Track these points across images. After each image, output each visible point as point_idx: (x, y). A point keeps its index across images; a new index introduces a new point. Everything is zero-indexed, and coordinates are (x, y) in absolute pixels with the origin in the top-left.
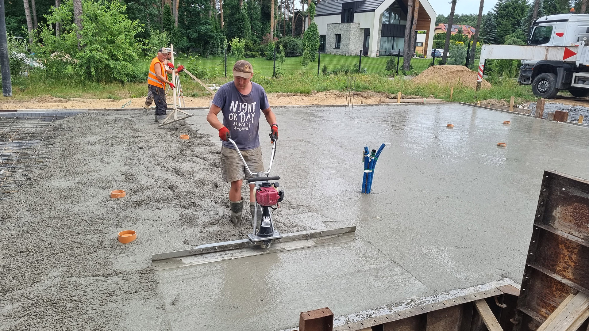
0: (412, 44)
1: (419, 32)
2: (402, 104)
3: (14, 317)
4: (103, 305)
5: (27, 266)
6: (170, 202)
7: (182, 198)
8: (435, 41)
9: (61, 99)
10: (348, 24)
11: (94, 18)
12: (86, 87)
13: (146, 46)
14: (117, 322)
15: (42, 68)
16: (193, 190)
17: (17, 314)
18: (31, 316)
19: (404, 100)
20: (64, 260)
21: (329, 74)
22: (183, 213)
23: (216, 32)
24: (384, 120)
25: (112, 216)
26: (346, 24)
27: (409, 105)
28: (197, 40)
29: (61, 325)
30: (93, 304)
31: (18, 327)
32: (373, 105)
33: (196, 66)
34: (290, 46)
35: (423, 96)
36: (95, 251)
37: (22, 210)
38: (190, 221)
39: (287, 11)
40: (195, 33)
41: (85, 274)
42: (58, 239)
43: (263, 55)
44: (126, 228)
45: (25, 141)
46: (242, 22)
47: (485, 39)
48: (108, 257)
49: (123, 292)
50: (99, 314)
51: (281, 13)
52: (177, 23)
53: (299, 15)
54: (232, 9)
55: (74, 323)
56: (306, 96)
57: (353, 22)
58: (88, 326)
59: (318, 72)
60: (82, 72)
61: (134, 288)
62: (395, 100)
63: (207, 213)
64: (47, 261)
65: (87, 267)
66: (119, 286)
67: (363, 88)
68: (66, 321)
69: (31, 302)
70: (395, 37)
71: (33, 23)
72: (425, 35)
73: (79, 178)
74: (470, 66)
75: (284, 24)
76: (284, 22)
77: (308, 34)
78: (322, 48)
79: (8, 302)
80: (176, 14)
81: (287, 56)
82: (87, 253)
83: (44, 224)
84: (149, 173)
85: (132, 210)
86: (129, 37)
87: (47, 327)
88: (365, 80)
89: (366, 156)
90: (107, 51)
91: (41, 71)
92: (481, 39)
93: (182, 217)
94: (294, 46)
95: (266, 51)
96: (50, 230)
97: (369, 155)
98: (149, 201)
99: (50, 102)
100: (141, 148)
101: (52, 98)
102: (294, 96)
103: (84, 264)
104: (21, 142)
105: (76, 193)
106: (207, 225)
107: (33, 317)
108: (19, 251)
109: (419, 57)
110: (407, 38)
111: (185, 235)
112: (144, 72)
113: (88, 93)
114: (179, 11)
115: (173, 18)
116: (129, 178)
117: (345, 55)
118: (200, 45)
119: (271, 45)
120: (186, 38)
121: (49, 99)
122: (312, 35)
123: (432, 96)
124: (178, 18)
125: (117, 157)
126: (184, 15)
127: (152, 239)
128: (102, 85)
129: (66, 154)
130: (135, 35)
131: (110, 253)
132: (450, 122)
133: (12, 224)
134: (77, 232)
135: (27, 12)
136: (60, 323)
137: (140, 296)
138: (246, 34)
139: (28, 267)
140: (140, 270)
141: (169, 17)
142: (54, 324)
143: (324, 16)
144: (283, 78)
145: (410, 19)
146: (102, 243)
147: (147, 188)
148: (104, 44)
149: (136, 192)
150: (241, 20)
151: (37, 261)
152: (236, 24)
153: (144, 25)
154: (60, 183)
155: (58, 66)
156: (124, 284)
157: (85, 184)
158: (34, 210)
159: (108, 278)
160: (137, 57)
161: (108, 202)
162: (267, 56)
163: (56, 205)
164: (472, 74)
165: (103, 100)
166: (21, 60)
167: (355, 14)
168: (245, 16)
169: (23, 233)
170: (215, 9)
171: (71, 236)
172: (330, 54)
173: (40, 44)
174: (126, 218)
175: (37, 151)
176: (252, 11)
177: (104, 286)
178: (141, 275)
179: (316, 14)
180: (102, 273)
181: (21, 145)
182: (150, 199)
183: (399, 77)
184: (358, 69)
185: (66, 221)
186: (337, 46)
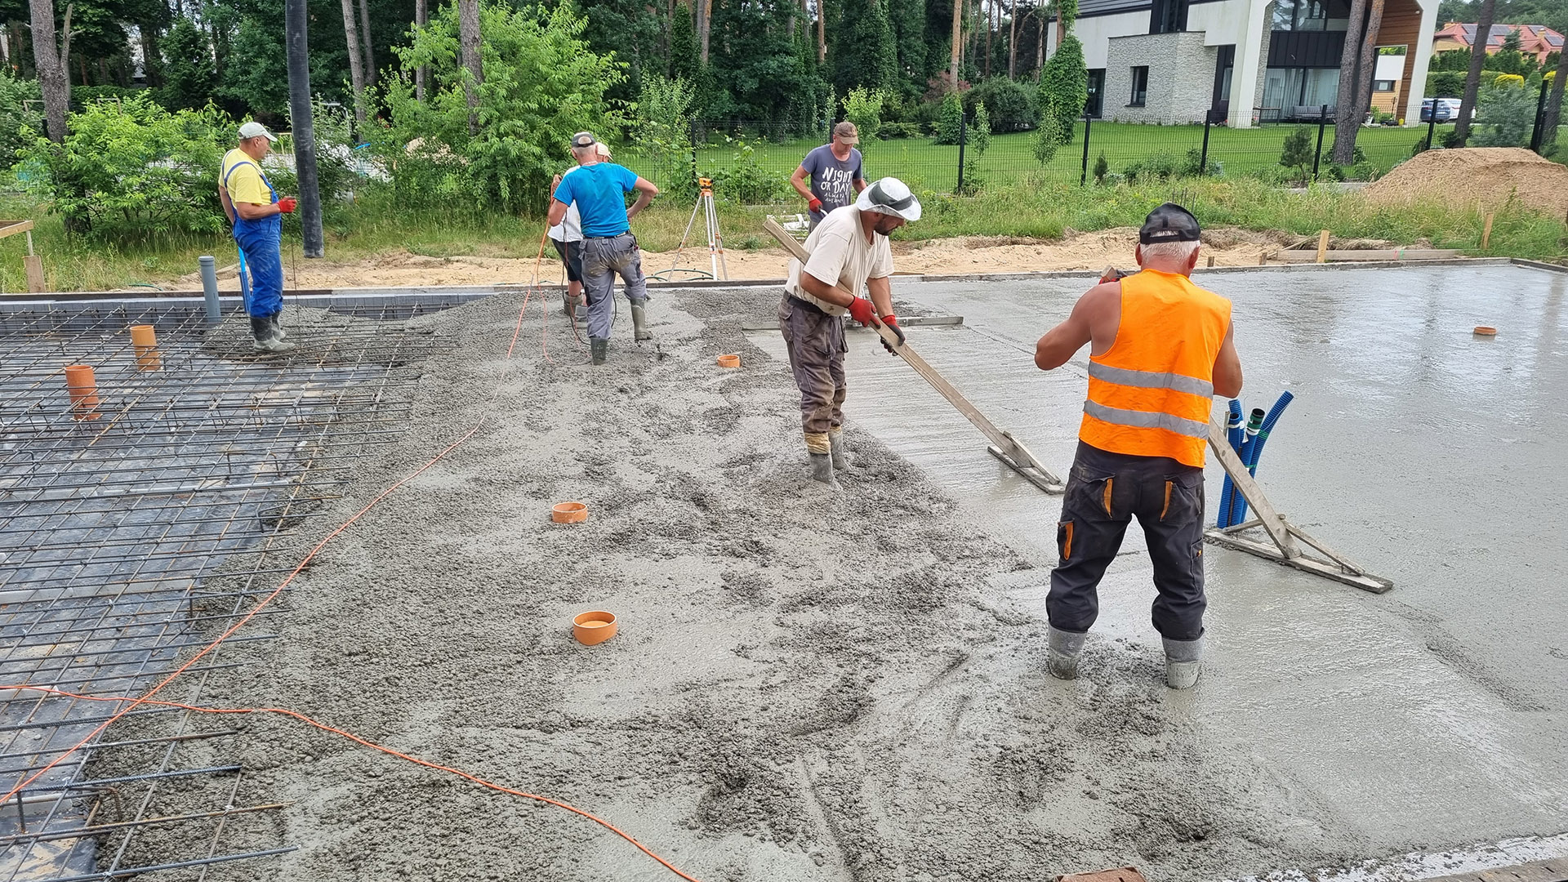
0: (1362, 84)
1: (1383, 50)
2: (1332, 263)
3: (339, 821)
4: (542, 807)
5: (365, 692)
6: (698, 538)
7: (727, 528)
8: (1431, 73)
9: (429, 259)
10: (1171, 36)
11: (509, 53)
12: (486, 228)
13: (632, 119)
14: (576, 855)
15: (386, 180)
16: (755, 508)
17: (344, 813)
18: (377, 821)
19: (1336, 254)
20: (449, 682)
21: (1114, 180)
22: (730, 570)
23: (806, 73)
24: (1277, 314)
25: (557, 571)
26: (1165, 37)
27: (1355, 267)
28: (755, 97)
29: (447, 850)
30: (518, 802)
31: (349, 848)
32: (1243, 270)
33: (755, 166)
34: (1004, 103)
35: (1396, 241)
36: (519, 662)
37: (352, 545)
38: (749, 592)
39: (996, 7)
40: (751, 77)
41: (498, 720)
42: (434, 625)
43: (927, 131)
44: (592, 604)
45: (351, 369)
46: (874, 44)
48: (550, 680)
49: (588, 774)
50: (534, 831)
51: (979, 13)
52: (706, 52)
53: (1031, 16)
54: (847, 9)
55: (477, 849)
56: (1047, 245)
57: (1184, 30)
58: (509, 860)
59: (1083, 177)
60: (479, 191)
61: (617, 768)
62: (1310, 254)
63: (791, 573)
64: (409, 682)
65: (501, 702)
66: (578, 757)
67: (1214, 218)
68: (458, 843)
69: (375, 783)
70: (1311, 67)
71: (364, 66)
72: (1402, 59)
73: (478, 468)
74: (1546, 149)
75: (987, 44)
76: (988, 37)
77: (1055, 69)
78: (1094, 106)
79: (325, 781)
80: (703, 30)
81: (997, 130)
82: (501, 665)
83: (400, 586)
84: (644, 459)
85: (603, 556)
86: (590, 97)
87: (413, 854)
88: (1220, 196)
89: (1233, 427)
90: (537, 134)
91: (382, 187)
93: (728, 581)
94: (1015, 103)
95: (937, 120)
96: (415, 600)
97: (1242, 425)
98: (645, 533)
99: (404, 266)
100: (621, 391)
101: (408, 257)
102: (1013, 243)
103: (495, 695)
104: (342, 369)
105: (471, 508)
106: (792, 607)
107: (383, 824)
108: (347, 652)
109: (1382, 122)
110: (1348, 71)
111: (737, 632)
113: (491, 244)
114: (712, 22)
115: (695, 42)
116: (596, 470)
117: (1160, 124)
118: (764, 110)
119: (951, 102)
120: (727, 92)
121: (402, 258)
122: (1065, 71)
123: (1424, 239)
124: (711, 39)
125: (565, 413)
126: (724, 32)
127: (656, 637)
128: (523, 222)
129: (447, 404)
130: (605, 92)
131: (555, 667)
132: (1484, 320)
133: (331, 581)
134: (475, 609)
135: (351, 41)
136: (443, 845)
137: (630, 789)
138: (885, 75)
139: (368, 694)
140: (629, 720)
141: (686, 39)
142: (431, 847)
143: (1100, 18)
144: (984, 195)
145: (1360, 16)
146: (535, 640)
147: (638, 499)
148: (530, 116)
149: (611, 507)
150: (872, 37)
151: (387, 679)
152: (858, 48)
153: (625, 65)
154: (432, 478)
155: (422, 176)
156: (591, 753)
157: (491, 483)
158: (377, 547)
159: (552, 736)
161: (547, 533)
162: (938, 133)
163: (428, 537)
164: (1555, 174)
165: (525, 260)
166: (340, 162)
167: (1190, 7)
168: (884, 26)
169: (353, 605)
170: (805, 10)
171: (461, 620)
172: (1116, 121)
173: (384, 122)
174: (589, 578)
175: (380, 394)
176: (903, 12)
177: (543, 756)
178: (631, 732)
179: (1078, 12)
180: (538, 721)
181: (342, 377)
182: (648, 527)
183: (1321, 187)
184: (1198, 164)
185: (451, 581)
186: (1135, 100)
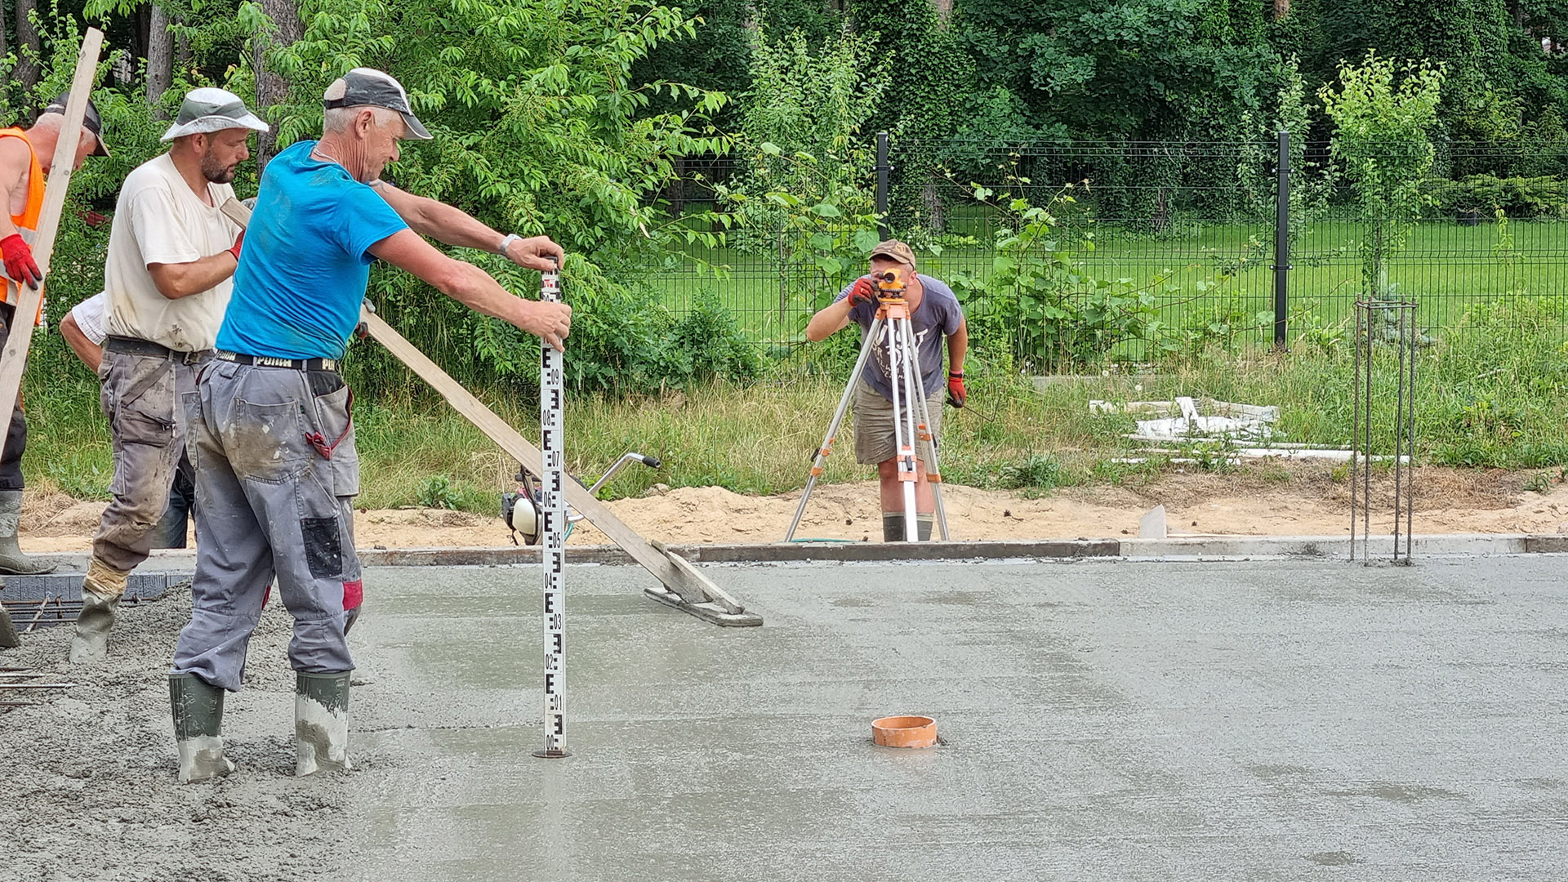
13: (709, 136)
28: (1086, 107)
33: (1059, 266)
112: (683, 317)
118: (1113, 143)
160: (638, 219)
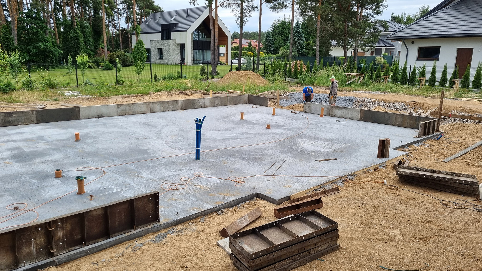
0: (216, 55)
1: (220, 46)
8: (232, 52)
21: (160, 80)
23: (53, 48)
26: (165, 41)
28: (37, 55)
39: (114, 29)
40: (34, 49)
43: (98, 66)
46: (77, 39)
47: (267, 50)
51: (108, 31)
52: (17, 40)
53: (125, 32)
56: (145, 96)
57: (171, 39)
59: (151, 79)
62: (208, 96)
70: (204, 50)
72: (225, 48)
78: (149, 59)
80: (14, 33)
89: (196, 123)
92: (265, 50)
94: (125, 58)
95: (101, 63)
110: (212, 51)
114: (18, 31)
115: (11, 37)
117: (168, 64)
118: (41, 59)
124: (18, 36)
126: (22, 34)
141: (7, 36)
143: (147, 34)
144: (125, 84)
145: (213, 39)
152: (71, 40)
162: (102, 67)
167: (171, 33)
168: (79, 34)
172: (155, 63)
176: (85, 30)
179: (141, 32)
183: (209, 80)
184: (180, 75)
186: (160, 58)
